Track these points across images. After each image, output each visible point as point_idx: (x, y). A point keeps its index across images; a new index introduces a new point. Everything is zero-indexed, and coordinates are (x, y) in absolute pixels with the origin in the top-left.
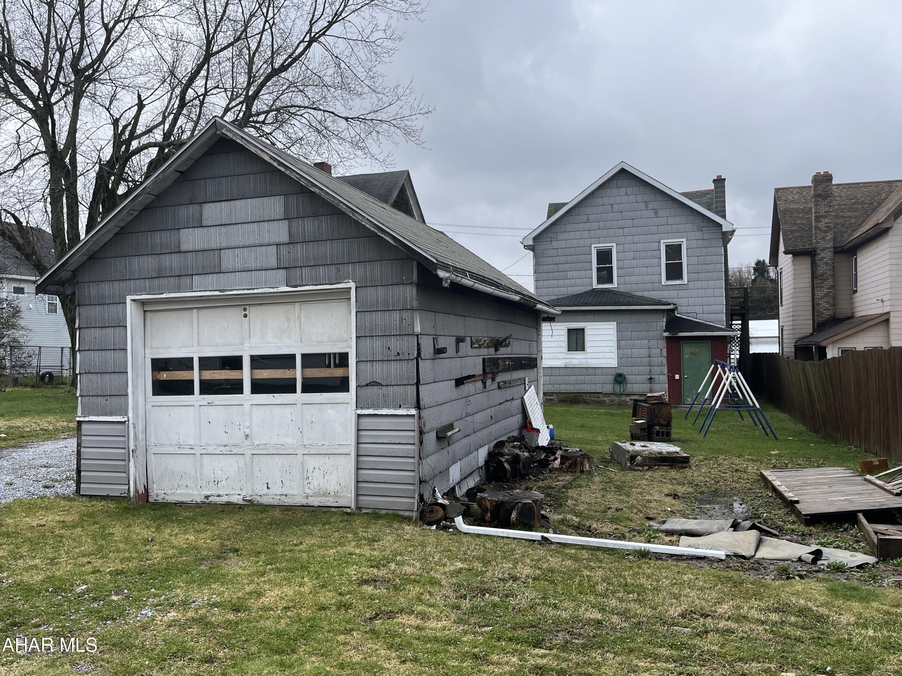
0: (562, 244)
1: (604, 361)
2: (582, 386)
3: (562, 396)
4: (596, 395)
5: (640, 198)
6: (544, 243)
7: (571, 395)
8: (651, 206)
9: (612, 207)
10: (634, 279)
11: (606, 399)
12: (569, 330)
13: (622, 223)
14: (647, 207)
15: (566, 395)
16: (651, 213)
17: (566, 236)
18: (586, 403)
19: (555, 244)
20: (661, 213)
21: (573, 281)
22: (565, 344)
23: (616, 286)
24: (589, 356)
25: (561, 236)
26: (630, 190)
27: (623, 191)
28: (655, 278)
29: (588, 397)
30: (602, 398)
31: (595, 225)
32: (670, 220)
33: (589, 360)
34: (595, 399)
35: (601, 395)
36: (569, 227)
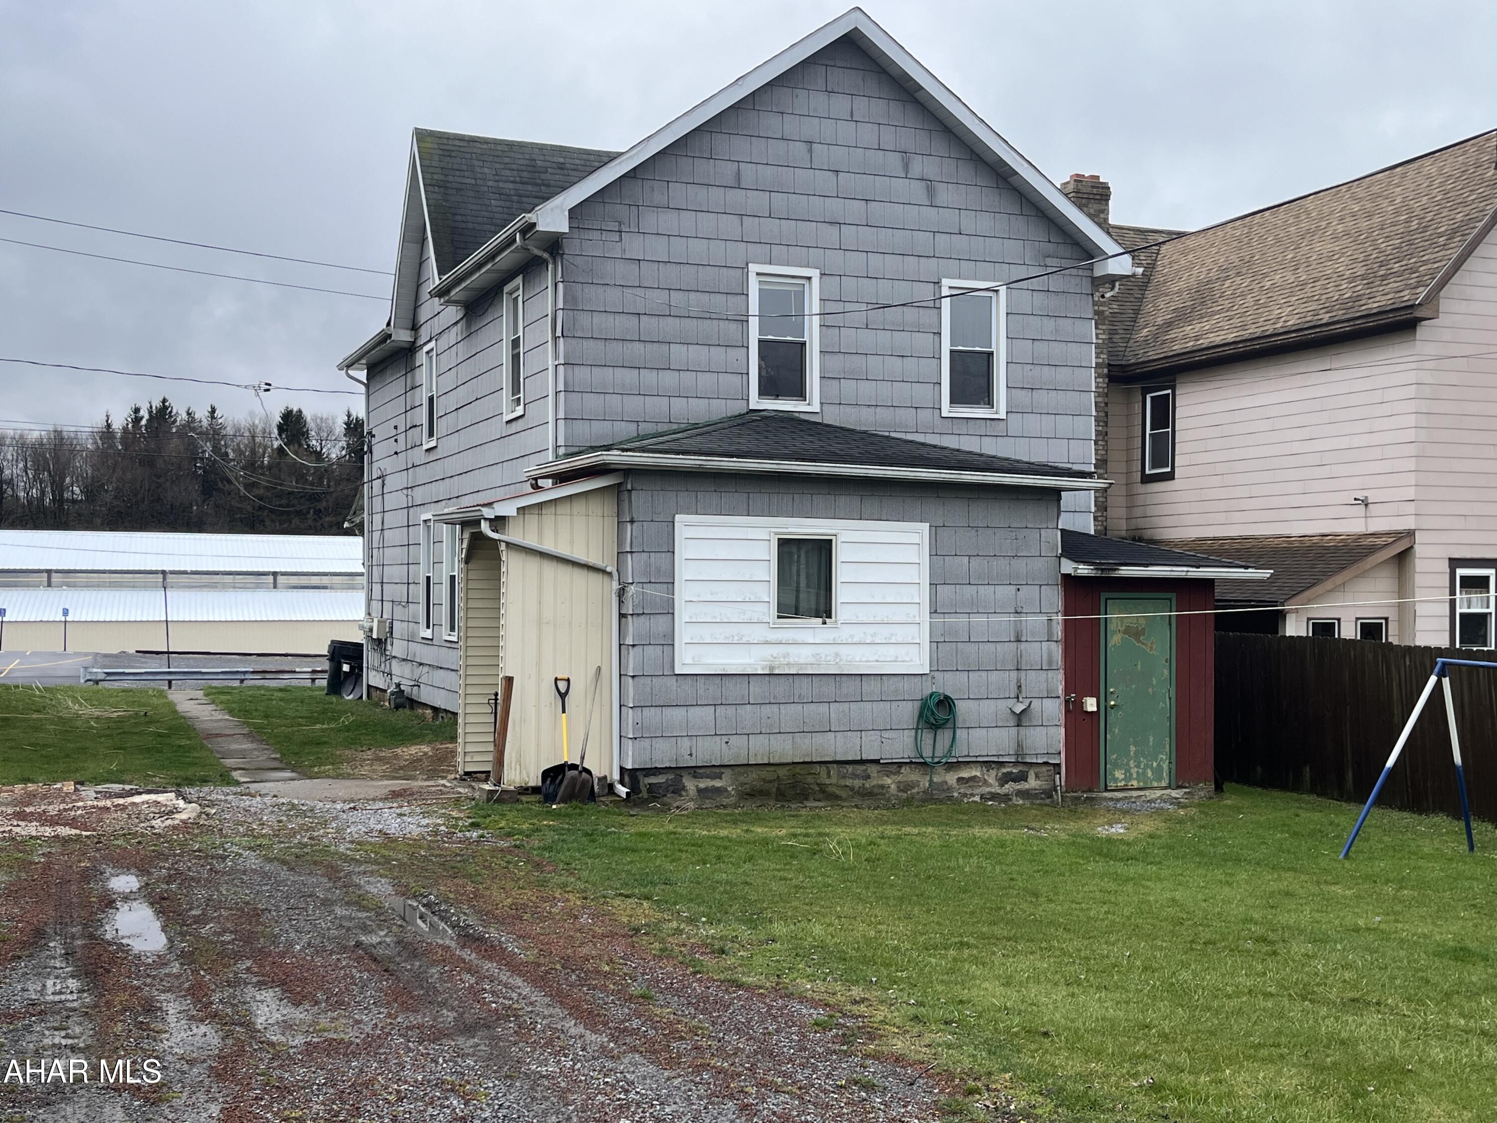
0: (658, 248)
1: (890, 652)
2: (819, 739)
3: (753, 776)
4: (860, 769)
5: (888, 137)
6: (596, 235)
7: (782, 772)
8: (918, 166)
9: (810, 151)
10: (867, 390)
11: (888, 781)
12: (783, 543)
13: (834, 207)
14: (906, 167)
15: (764, 773)
16: (918, 189)
17: (667, 221)
18: (830, 797)
19: (634, 246)
20: (945, 195)
21: (688, 378)
22: (769, 593)
23: (816, 408)
24: (845, 633)
25: (651, 220)
26: (861, 104)
27: (840, 104)
28: (923, 393)
29: (832, 779)
30: (877, 779)
31: (756, 201)
32: (968, 222)
33: (844, 651)
34: (857, 783)
35: (873, 770)
36: (678, 193)
